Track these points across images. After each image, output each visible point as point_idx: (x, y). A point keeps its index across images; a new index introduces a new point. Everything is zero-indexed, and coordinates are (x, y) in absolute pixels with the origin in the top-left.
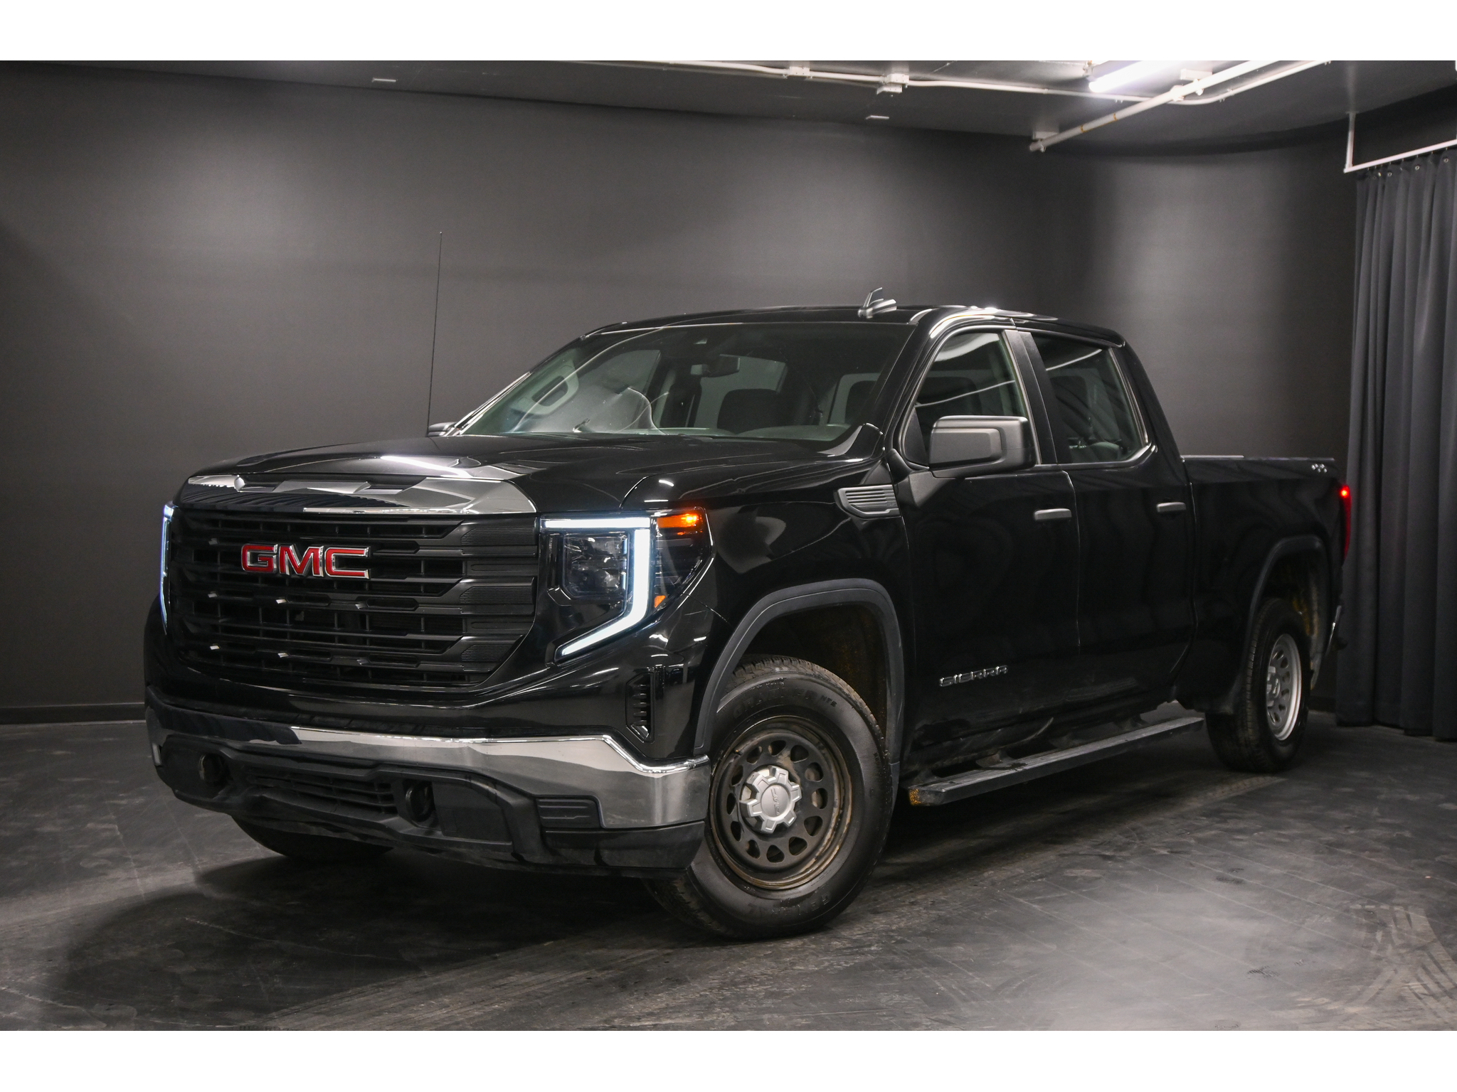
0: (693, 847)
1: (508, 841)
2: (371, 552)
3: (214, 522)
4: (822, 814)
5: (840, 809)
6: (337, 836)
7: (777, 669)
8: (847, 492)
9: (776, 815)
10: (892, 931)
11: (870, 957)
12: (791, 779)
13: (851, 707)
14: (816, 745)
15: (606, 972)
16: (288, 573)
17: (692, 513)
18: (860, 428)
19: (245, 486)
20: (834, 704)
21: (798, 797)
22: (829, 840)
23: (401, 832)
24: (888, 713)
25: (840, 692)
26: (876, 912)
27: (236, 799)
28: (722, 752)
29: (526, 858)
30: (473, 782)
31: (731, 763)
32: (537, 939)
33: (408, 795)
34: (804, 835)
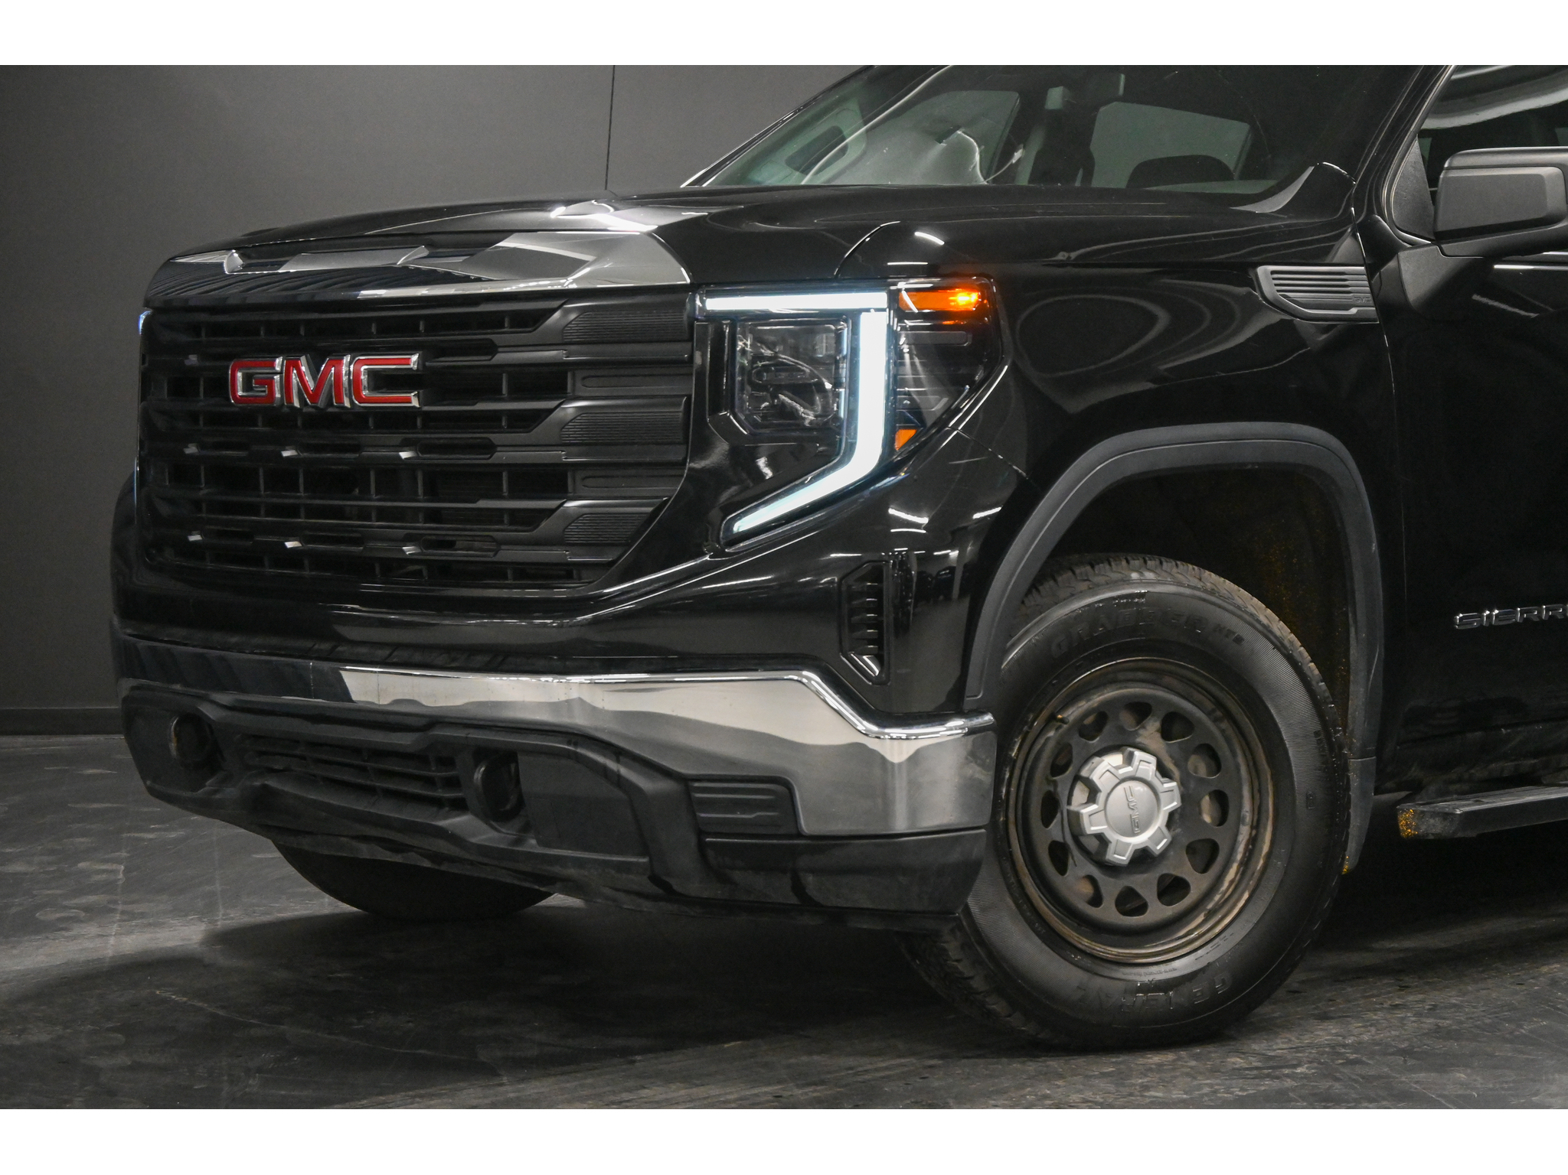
0: (968, 872)
1: (642, 855)
2: (420, 361)
3: (195, 329)
4: (1221, 838)
5: (1252, 828)
6: (398, 858)
7: (1134, 575)
8: (1273, 272)
9: (1133, 834)
10: (1344, 1046)
11: (1289, 1083)
12: (1163, 771)
13: (1271, 646)
14: (1209, 714)
15: (811, 1089)
16: (297, 404)
17: (970, 288)
18: (1311, 169)
19: (246, 267)
20: (1239, 640)
21: (1175, 804)
22: (1232, 882)
23: (474, 840)
24: (1353, 667)
25: (1254, 623)
26: (1324, 1017)
27: (231, 792)
28: (1031, 716)
29: (675, 887)
30: (580, 750)
31: (1048, 739)
32: (714, 1037)
33: (478, 775)
34: (1185, 870)
